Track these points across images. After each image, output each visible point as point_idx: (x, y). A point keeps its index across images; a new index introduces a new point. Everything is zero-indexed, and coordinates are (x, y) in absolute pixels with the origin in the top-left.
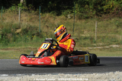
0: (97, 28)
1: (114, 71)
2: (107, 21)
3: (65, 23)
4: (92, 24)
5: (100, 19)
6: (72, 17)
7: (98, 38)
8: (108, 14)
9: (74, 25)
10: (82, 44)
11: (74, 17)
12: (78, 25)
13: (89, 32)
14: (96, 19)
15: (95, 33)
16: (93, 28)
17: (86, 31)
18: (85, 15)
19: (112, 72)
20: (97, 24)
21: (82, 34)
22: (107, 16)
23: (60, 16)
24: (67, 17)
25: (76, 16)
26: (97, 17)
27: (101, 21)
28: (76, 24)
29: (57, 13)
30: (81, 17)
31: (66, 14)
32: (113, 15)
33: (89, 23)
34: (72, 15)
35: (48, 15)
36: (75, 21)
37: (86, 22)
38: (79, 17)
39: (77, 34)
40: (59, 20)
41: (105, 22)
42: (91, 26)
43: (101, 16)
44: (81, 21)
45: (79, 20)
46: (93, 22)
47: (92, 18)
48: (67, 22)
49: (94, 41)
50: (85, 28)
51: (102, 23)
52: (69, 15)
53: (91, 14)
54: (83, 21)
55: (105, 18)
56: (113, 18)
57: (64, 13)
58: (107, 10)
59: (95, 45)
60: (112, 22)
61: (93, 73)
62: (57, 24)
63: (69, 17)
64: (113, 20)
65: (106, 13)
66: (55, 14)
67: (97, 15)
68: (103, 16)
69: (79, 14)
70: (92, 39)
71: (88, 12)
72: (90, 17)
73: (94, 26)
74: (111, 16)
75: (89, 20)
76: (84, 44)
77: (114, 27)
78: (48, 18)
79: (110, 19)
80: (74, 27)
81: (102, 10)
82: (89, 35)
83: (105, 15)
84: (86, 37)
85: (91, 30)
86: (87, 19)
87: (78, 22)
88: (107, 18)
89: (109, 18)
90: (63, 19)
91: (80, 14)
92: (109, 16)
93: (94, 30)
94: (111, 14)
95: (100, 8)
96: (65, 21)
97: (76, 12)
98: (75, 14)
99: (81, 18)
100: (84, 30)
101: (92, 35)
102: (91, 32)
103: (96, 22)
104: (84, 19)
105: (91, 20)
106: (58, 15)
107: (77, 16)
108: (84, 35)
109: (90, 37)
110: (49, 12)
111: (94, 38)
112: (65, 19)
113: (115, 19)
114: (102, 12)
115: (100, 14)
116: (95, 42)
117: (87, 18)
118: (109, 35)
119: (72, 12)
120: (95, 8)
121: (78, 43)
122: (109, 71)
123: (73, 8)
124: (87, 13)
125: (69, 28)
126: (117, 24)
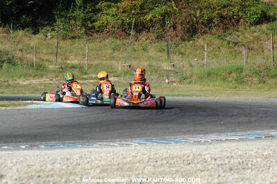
2: (100, 42)
3: (44, 44)
4: (80, 46)
5: (90, 39)
6: (53, 37)
7: (90, 66)
9: (57, 48)
13: (76, 57)
16: (81, 52)
17: (72, 55)
18: (70, 34)
21: (67, 60)
22: (100, 35)
24: (46, 36)
26: (87, 37)
27: (91, 42)
29: (34, 31)
30: (65, 36)
31: (46, 32)
33: (76, 45)
34: (53, 33)
35: (21, 32)
37: (71, 43)
38: (63, 36)
41: (97, 43)
42: (79, 49)
43: (91, 36)
44: (65, 42)
45: (62, 41)
46: (81, 43)
47: (80, 37)
48: (47, 43)
49: (84, 71)
50: (71, 52)
51: (93, 45)
52: (49, 34)
53: (79, 33)
54: (69, 42)
55: (96, 39)
56: (108, 39)
57: (43, 31)
58: (99, 27)
59: (86, 76)
60: (106, 44)
62: (35, 48)
63: (50, 37)
64: (108, 41)
65: (98, 32)
66: (31, 31)
67: (87, 34)
69: (62, 32)
70: (81, 68)
71: (74, 29)
72: (78, 37)
75: (76, 40)
77: (110, 51)
78: (21, 38)
79: (104, 40)
80: (57, 52)
81: (94, 28)
82: (77, 63)
84: (73, 65)
86: (73, 40)
87: (62, 43)
88: (100, 38)
89: (102, 39)
90: (42, 39)
91: (64, 32)
94: (105, 33)
95: (90, 25)
96: (45, 42)
100: (70, 55)
101: (82, 63)
102: (80, 57)
104: (70, 39)
105: (79, 40)
106: (35, 33)
108: (71, 62)
109: (79, 66)
110: (23, 29)
111: (84, 66)
112: (44, 39)
113: (110, 40)
114: (93, 30)
115: (91, 33)
116: (86, 73)
117: (74, 38)
118: (104, 62)
119: (53, 30)
120: (83, 25)
123: (55, 24)
125: (50, 51)
126: (113, 46)
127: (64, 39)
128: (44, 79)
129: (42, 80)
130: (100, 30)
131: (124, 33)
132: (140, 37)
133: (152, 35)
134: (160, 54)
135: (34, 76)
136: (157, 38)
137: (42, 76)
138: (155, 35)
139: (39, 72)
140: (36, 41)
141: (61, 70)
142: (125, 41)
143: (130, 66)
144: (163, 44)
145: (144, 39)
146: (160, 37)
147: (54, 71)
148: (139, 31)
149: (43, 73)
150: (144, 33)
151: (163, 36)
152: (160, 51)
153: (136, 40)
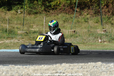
0: (45, 22)
1: (61, 63)
2: (55, 16)
3: (15, 17)
4: (40, 18)
5: (48, 14)
6: (22, 13)
8: (56, 10)
9: (24, 20)
10: (31, 38)
11: (24, 13)
12: (27, 20)
13: (38, 27)
14: (44, 14)
15: (43, 27)
16: (42, 23)
17: (35, 25)
18: (34, 11)
19: (59, 64)
20: (45, 20)
21: (31, 29)
22: (54, 12)
23: (11, 11)
24: (17, 12)
25: (25, 12)
26: (46, 12)
27: (49, 16)
28: (26, 19)
29: (8, 8)
30: (30, 12)
31: (16, 9)
32: (60, 11)
33: (38, 18)
34: (22, 10)
36: (25, 16)
37: (35, 17)
39: (27, 28)
40: (9, 15)
41: (52, 17)
42: (40, 21)
43: (49, 12)
44: (30, 16)
45: (28, 15)
46: (42, 17)
47: (40, 13)
48: (17, 17)
50: (34, 23)
51: (50, 18)
52: (19, 11)
53: (40, 10)
54: (33, 16)
55: (52, 14)
56: (60, 14)
57: (15, 8)
58: (54, 6)
60: (59, 17)
61: (41, 65)
62: (8, 19)
63: (19, 12)
64: (60, 15)
65: (53, 9)
66: (6, 9)
67: (45, 10)
68: (51, 11)
69: (28, 9)
71: (36, 7)
72: (39, 13)
73: (42, 21)
74: (58, 12)
75: (38, 15)
76: (33, 38)
77: (61, 22)
79: (58, 15)
80: (24, 22)
81: (50, 6)
82: (38, 30)
83: (53, 11)
84: (35, 31)
85: (40, 25)
86: (36, 15)
87: (28, 17)
88: (54, 13)
89: (56, 14)
90: (14, 14)
91: (30, 9)
92: (56, 12)
93: (43, 25)
94: (58, 10)
95: (48, 4)
96: (16, 16)
97: (26, 7)
98: (25, 9)
99: (30, 14)
100: (34, 25)
101: (41, 30)
102: (40, 26)
103: (44, 17)
104: (33, 14)
105: (40, 15)
106: (9, 10)
107: (27, 11)
108: (34, 30)
109: (39, 32)
111: (43, 32)
112: (15, 14)
113: (61, 15)
114: (50, 8)
115: (48, 10)
117: (36, 13)
119: (22, 8)
120: (43, 4)
121: (28, 36)
122: (56, 63)
123: (23, 3)
124: (36, 9)
125: (19, 22)
126: (64, 19)
127: (29, 14)
128: (14, 40)
129: (12, 41)
130: (55, 8)
131: (71, 10)
132: (83, 13)
133: (92, 12)
134: (96, 24)
135: (7, 38)
136: (95, 13)
137: (12, 38)
138: (93, 11)
139: (11, 36)
140: (10, 16)
141: (26, 34)
142: (72, 16)
143: (75, 31)
144: (99, 17)
145: (86, 14)
146: (97, 13)
147: (21, 35)
148: (82, 9)
149: (13, 36)
150: (86, 10)
151: (99, 12)
152: (97, 23)
153: (80, 15)
